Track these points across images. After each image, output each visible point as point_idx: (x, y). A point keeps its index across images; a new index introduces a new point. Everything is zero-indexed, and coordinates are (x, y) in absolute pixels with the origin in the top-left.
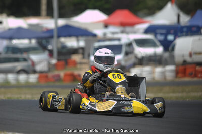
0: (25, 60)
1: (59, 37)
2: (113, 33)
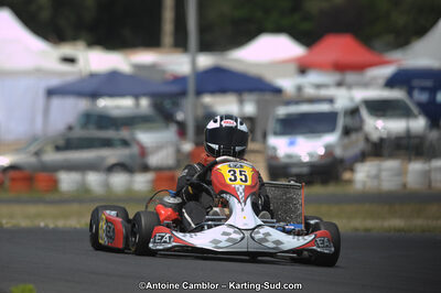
0: (125, 143)
1: (199, 93)
2: (318, 86)
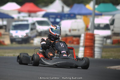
2: (24, 17)
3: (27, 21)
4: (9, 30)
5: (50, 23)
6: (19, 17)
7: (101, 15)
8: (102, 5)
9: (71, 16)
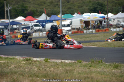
1: (10, 25)
2: (27, 23)
3: (29, 25)
4: (20, 30)
5: (41, 26)
6: (24, 23)
7: (65, 20)
8: (65, 15)
9: (50, 21)
